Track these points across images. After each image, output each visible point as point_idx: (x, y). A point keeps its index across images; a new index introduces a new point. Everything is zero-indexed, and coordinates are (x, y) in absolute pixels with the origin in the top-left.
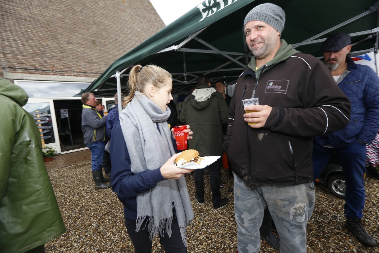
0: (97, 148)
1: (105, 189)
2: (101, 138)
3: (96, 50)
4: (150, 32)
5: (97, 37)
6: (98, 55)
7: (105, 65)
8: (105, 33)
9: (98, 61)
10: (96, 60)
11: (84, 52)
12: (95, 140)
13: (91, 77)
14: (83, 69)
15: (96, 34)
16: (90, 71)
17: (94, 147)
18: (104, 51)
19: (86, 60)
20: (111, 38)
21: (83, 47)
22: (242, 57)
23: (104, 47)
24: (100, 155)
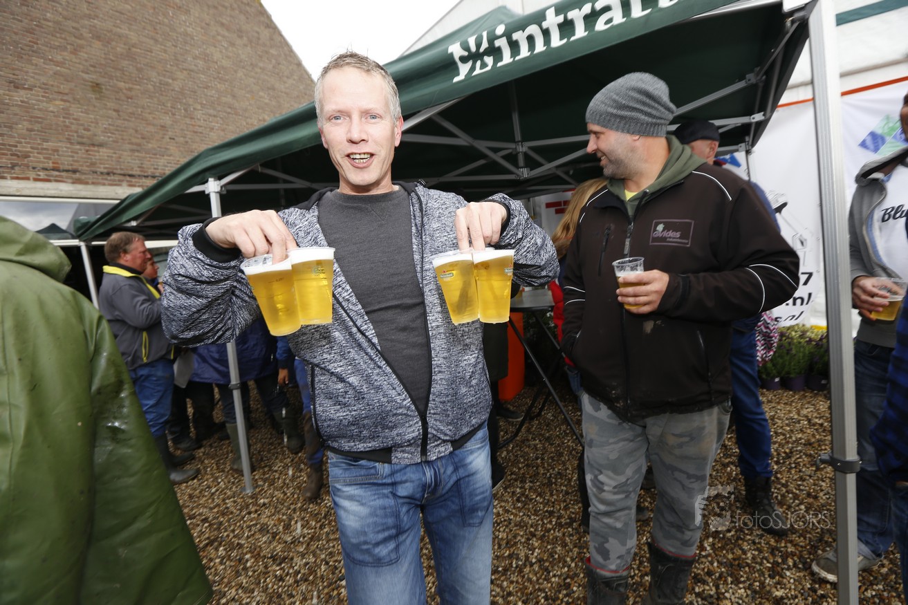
0: (155, 379)
1: (184, 482)
2: (163, 352)
3: (104, 111)
4: (259, 70)
5: (106, 73)
6: (109, 124)
7: (133, 151)
8: (130, 65)
9: (114, 141)
10: (104, 136)
11: (67, 113)
12: (147, 358)
13: (93, 183)
14: (66, 162)
15: (101, 64)
16: (87, 166)
17: (143, 378)
18: (131, 113)
19: (76, 138)
20: (149, 79)
21: (62, 100)
22: (510, 151)
23: (128, 102)
24: (161, 398)
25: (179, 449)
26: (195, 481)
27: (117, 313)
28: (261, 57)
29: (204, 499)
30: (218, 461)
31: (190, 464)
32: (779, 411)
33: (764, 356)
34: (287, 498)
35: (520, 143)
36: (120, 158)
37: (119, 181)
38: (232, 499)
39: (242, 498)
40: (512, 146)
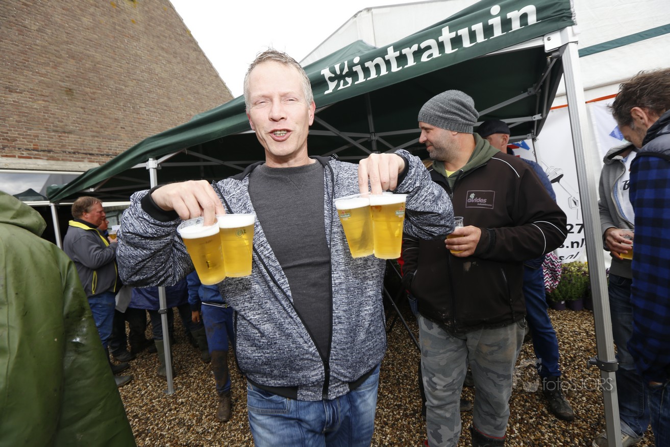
0: (100, 306)
2: (108, 287)
3: (74, 108)
4: (188, 80)
5: (77, 82)
6: (77, 118)
7: (93, 136)
8: (94, 76)
9: (80, 130)
10: (73, 126)
11: (46, 110)
12: (95, 291)
13: (63, 160)
14: (43, 144)
15: (74, 76)
16: (59, 148)
18: (93, 110)
19: (52, 127)
20: (108, 86)
21: (44, 100)
22: (367, 139)
23: (92, 102)
24: (105, 321)
25: (117, 360)
26: (129, 385)
27: (75, 257)
28: (189, 71)
29: (135, 400)
30: (147, 369)
31: (125, 372)
32: (565, 326)
33: (552, 285)
34: (200, 398)
35: (373, 134)
36: (84, 141)
37: (82, 158)
38: (157, 399)
39: (165, 398)
40: (368, 135)
